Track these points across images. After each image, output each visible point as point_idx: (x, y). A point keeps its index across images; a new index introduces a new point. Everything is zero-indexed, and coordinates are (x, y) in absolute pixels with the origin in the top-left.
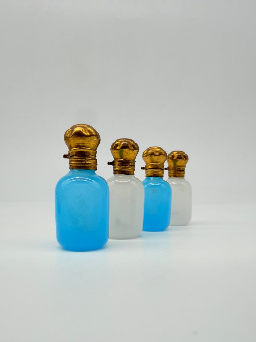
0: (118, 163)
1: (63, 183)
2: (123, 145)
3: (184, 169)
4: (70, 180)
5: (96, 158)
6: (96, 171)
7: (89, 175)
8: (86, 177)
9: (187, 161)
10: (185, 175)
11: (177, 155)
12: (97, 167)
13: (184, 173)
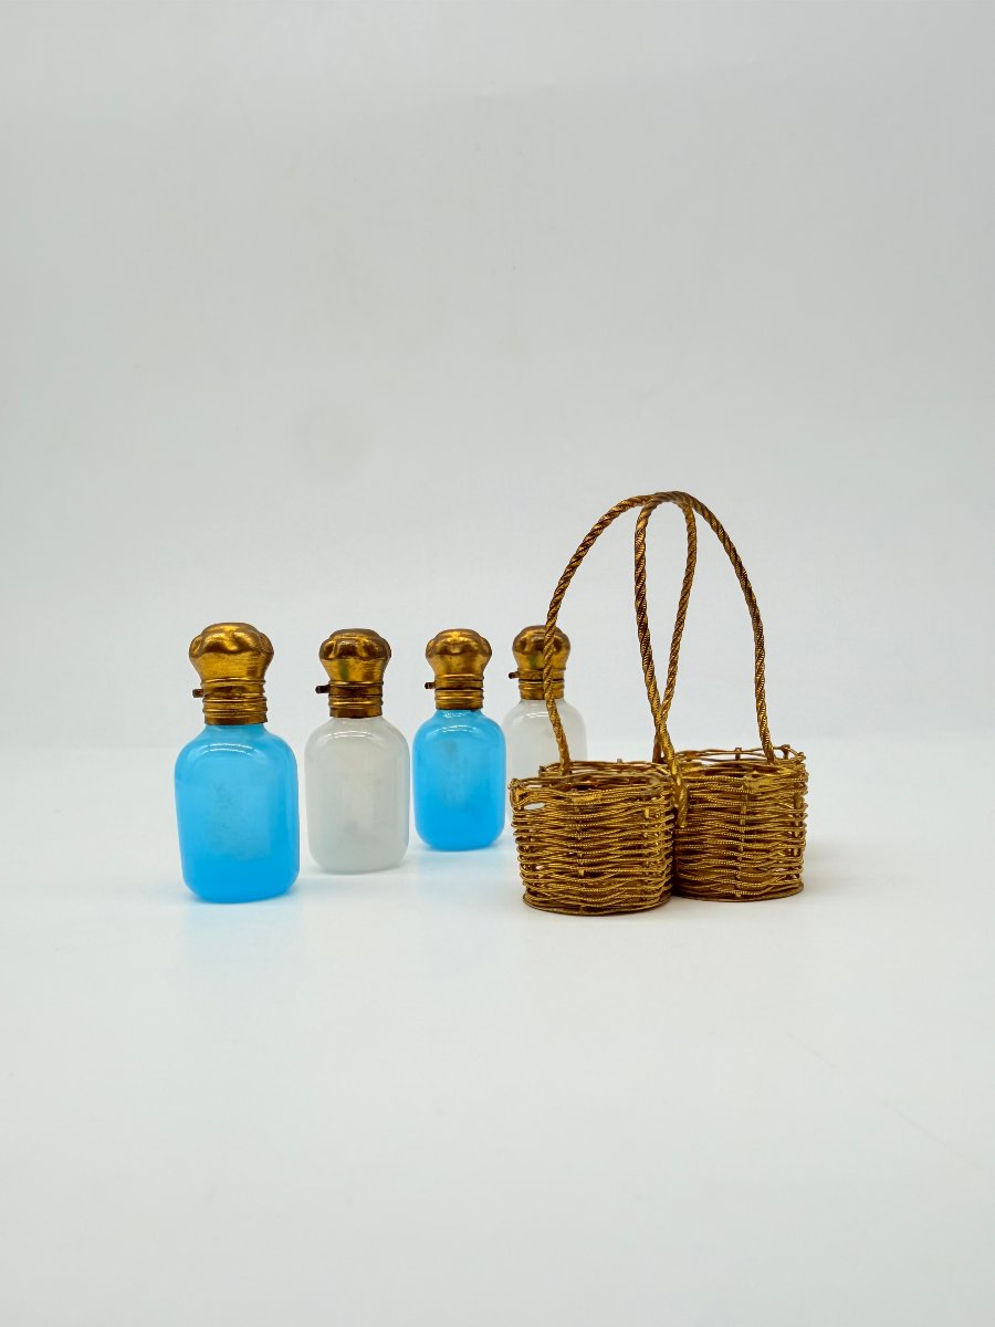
0: (337, 689)
1: (191, 753)
2: (343, 647)
3: (562, 675)
4: (206, 749)
5: (264, 694)
6: (265, 724)
7: (247, 737)
8: (238, 743)
9: (567, 654)
10: (566, 691)
11: (532, 640)
12: (268, 714)
13: (562, 687)
